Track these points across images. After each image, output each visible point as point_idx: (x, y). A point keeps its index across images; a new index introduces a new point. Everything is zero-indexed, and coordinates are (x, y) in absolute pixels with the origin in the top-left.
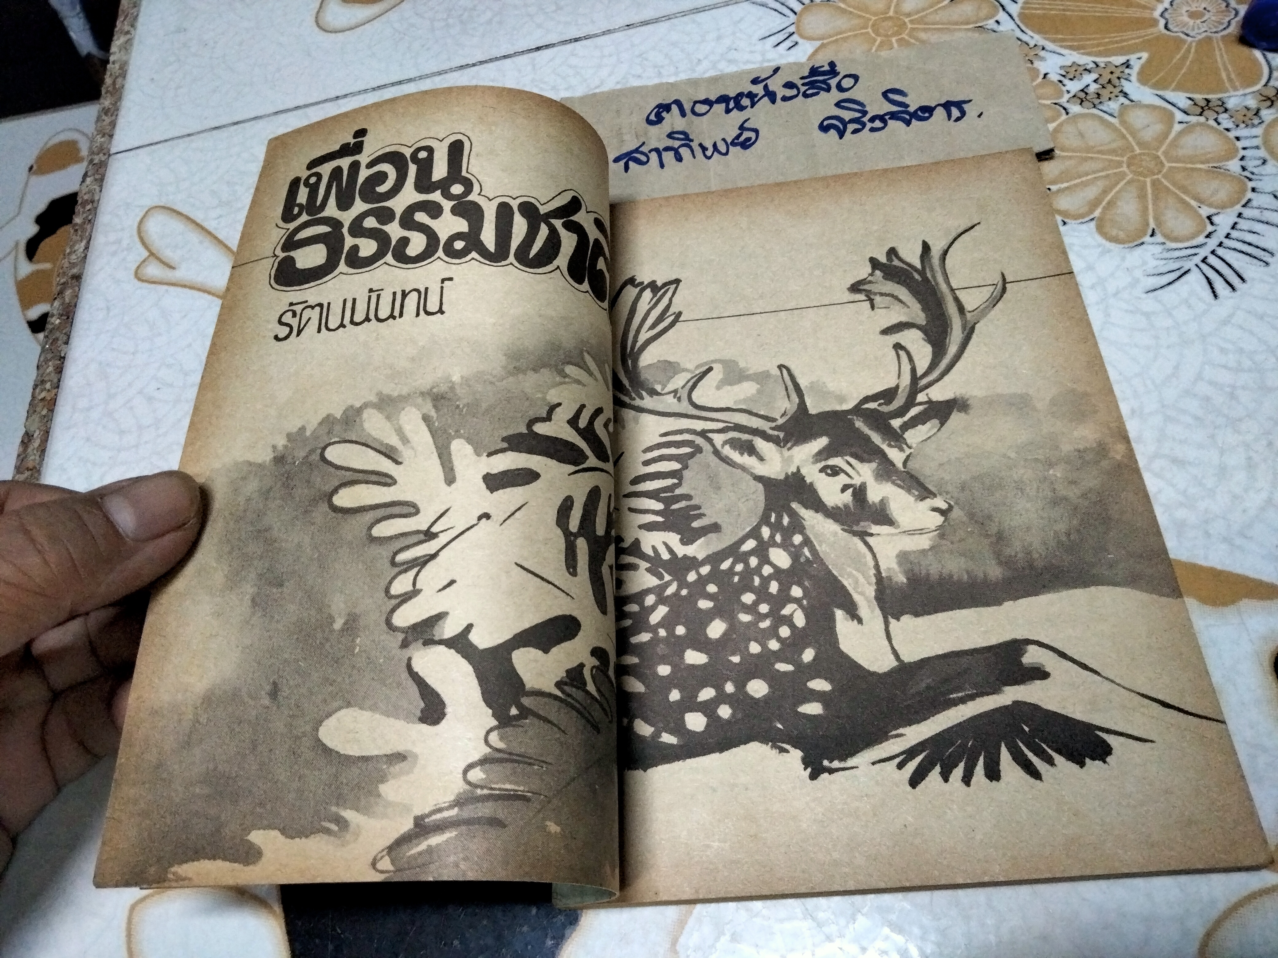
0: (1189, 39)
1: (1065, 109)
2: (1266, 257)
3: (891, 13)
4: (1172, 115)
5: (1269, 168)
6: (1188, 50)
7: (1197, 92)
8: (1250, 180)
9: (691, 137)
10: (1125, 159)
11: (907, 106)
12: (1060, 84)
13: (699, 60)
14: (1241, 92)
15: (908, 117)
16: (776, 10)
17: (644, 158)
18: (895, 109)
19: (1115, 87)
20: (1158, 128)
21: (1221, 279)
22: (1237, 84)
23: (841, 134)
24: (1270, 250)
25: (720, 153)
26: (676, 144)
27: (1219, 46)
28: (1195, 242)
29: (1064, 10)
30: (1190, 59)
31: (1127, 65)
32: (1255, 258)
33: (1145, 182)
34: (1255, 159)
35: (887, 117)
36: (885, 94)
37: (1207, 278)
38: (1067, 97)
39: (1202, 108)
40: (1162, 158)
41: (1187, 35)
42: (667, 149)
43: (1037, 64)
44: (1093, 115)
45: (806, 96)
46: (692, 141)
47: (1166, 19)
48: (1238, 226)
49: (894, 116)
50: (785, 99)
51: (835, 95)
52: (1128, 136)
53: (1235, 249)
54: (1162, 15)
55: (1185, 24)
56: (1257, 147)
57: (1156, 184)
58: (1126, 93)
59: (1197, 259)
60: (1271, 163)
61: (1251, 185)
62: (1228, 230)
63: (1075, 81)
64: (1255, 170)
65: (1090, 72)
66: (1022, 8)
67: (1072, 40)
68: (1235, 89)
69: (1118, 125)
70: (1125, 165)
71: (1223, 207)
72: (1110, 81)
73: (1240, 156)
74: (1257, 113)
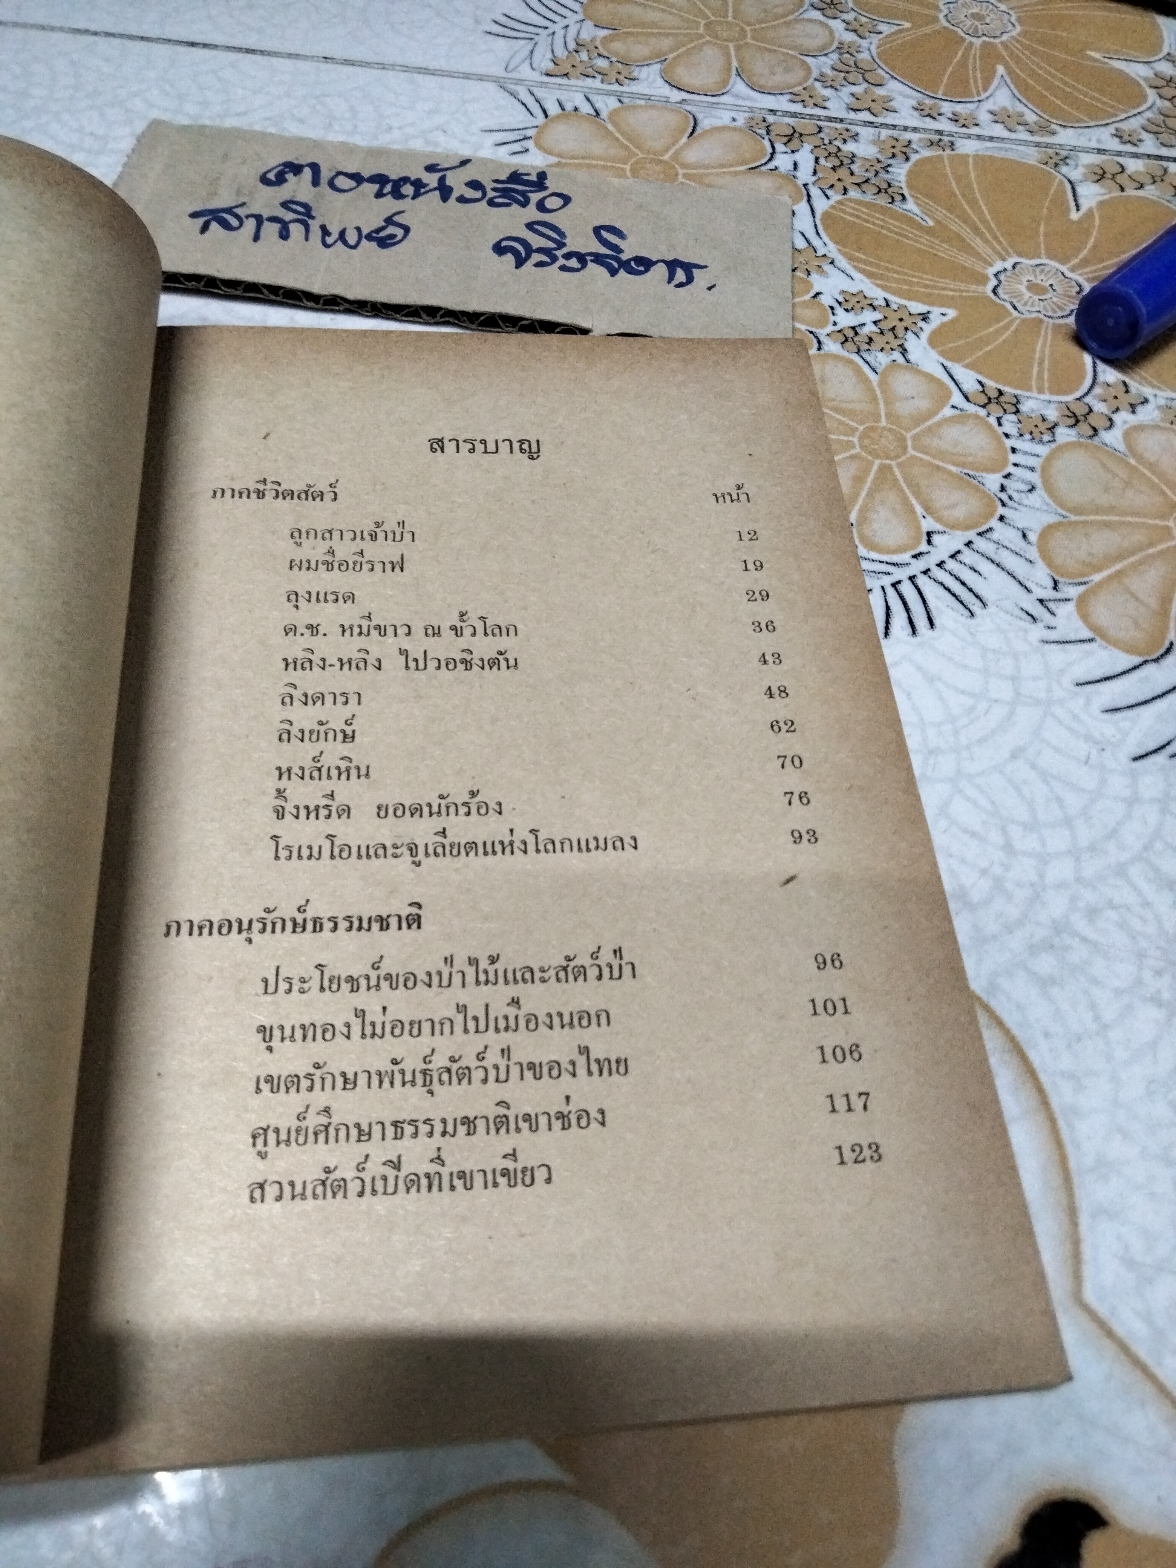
0: (1015, 313)
1: (819, 342)
2: (976, 606)
3: (666, 157)
4: (949, 394)
5: (1034, 499)
6: (1006, 328)
7: (991, 379)
8: (1004, 505)
9: (313, 213)
10: (861, 428)
11: (621, 251)
12: (830, 311)
13: (391, 128)
14: (1047, 397)
15: (616, 265)
16: (523, 104)
17: (234, 222)
18: (603, 250)
19: (896, 337)
20: (924, 404)
21: (905, 615)
22: (1046, 385)
23: (520, 262)
24: (984, 600)
25: (345, 243)
26: (289, 216)
27: (1046, 333)
28: (895, 558)
29: (882, 227)
30: (1004, 337)
31: (925, 317)
32: (961, 602)
33: (871, 464)
34: (1023, 482)
35: (588, 258)
36: (597, 231)
37: (888, 608)
38: (830, 328)
39: (990, 399)
40: (909, 443)
41: (1015, 308)
42: (273, 219)
43: (815, 277)
44: (851, 362)
45: (491, 203)
46: (313, 218)
47: (1000, 282)
48: (960, 557)
49: (598, 259)
50: (462, 199)
51: (531, 213)
52: (881, 402)
53: (942, 584)
54: (996, 275)
55: (1020, 295)
56: (1032, 469)
57: (885, 469)
58: (905, 350)
59: (887, 581)
60: (1040, 492)
61: (1001, 511)
62: (944, 556)
63: (851, 315)
64: (1015, 496)
65: (875, 309)
66: (832, 207)
67: (870, 264)
68: (1041, 390)
69: (875, 384)
70: (858, 434)
71: (954, 526)
72: (893, 329)
73: (1005, 472)
74: (1052, 429)
